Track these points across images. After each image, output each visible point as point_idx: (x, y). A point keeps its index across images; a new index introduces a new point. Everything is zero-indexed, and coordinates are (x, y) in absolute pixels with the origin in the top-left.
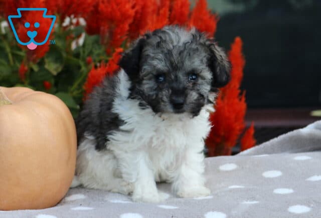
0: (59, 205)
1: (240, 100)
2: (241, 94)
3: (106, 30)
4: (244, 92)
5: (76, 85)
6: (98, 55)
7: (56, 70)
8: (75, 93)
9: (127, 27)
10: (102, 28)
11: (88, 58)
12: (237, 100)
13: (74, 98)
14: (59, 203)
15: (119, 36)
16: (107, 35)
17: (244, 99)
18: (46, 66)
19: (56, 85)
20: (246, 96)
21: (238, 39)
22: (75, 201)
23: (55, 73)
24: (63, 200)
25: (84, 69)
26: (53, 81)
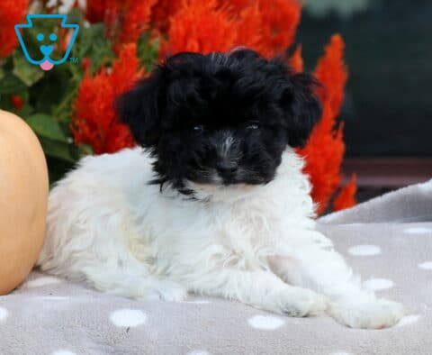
0: (16, 292)
1: (335, 137)
2: (336, 127)
3: (115, 14)
4: (342, 125)
5: (64, 104)
6: (102, 55)
7: (31, 77)
8: (64, 116)
9: (148, 11)
10: (107, 11)
11: (84, 61)
12: (329, 137)
13: (62, 125)
14: (14, 289)
15: (134, 26)
16: (116, 22)
17: (340, 136)
18: (16, 72)
19: (32, 102)
20: (345, 132)
21: (336, 38)
22: (42, 287)
23: (29, 83)
24: (25, 285)
25: (76, 77)
26: (26, 96)
